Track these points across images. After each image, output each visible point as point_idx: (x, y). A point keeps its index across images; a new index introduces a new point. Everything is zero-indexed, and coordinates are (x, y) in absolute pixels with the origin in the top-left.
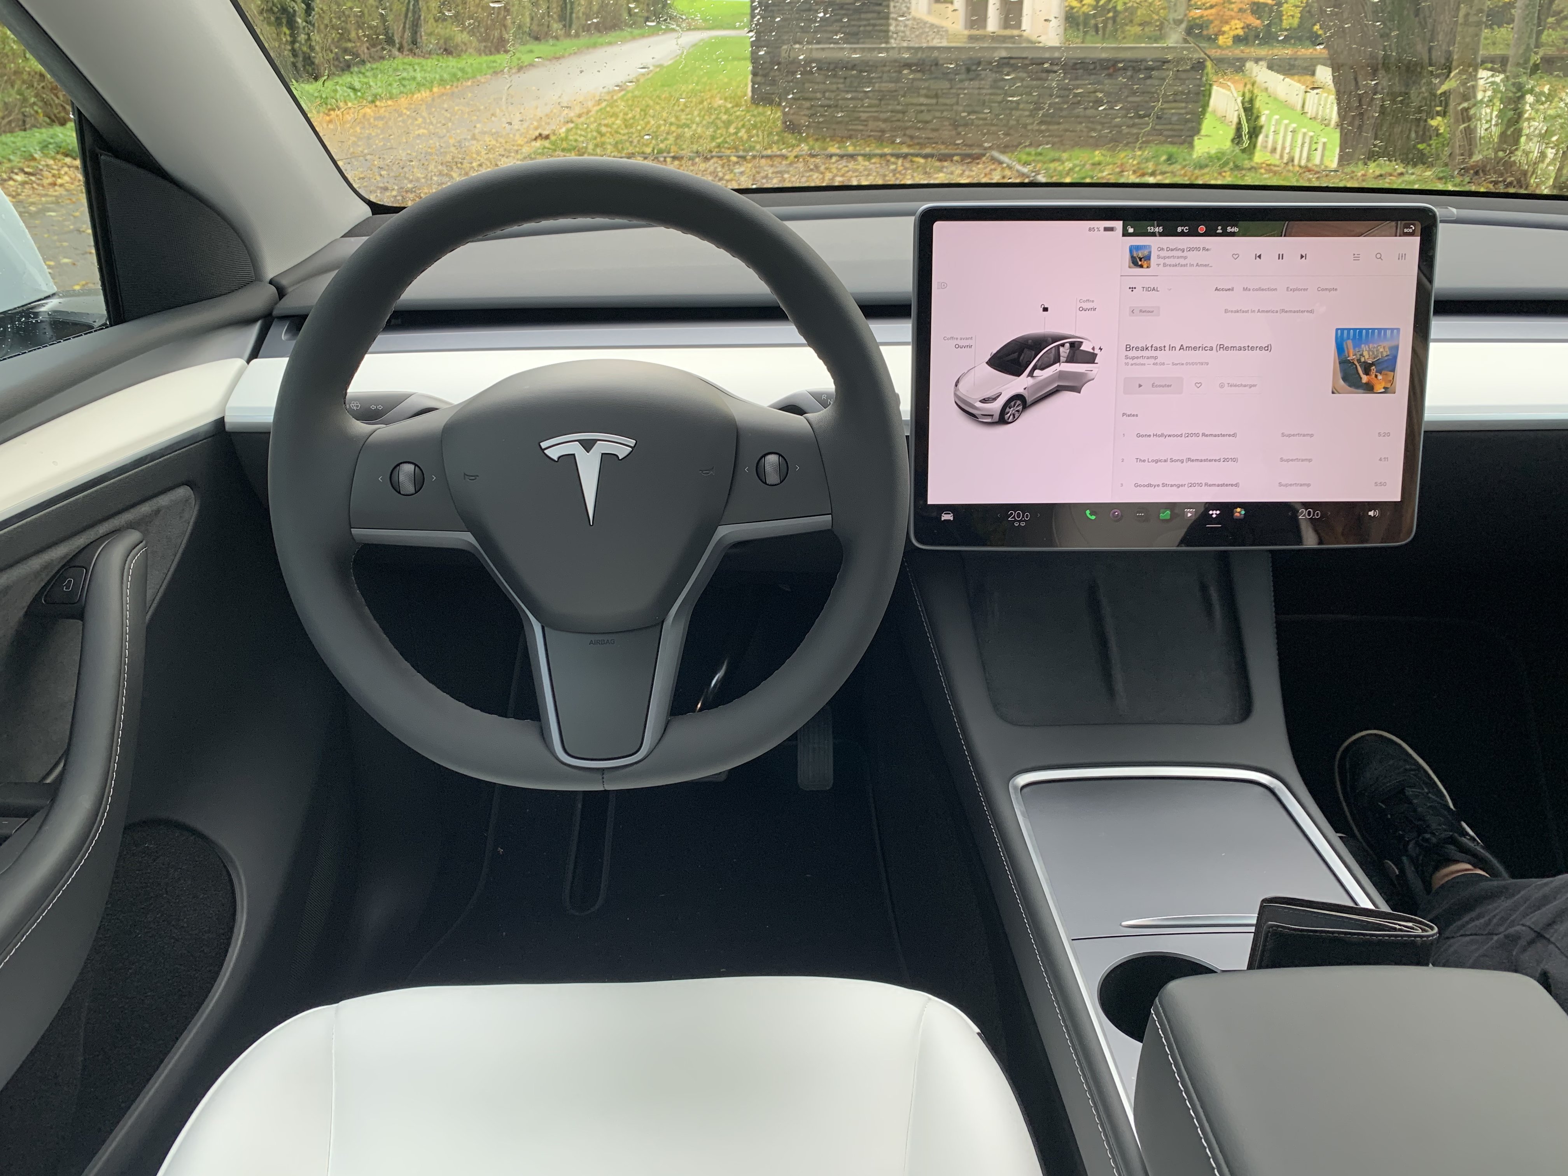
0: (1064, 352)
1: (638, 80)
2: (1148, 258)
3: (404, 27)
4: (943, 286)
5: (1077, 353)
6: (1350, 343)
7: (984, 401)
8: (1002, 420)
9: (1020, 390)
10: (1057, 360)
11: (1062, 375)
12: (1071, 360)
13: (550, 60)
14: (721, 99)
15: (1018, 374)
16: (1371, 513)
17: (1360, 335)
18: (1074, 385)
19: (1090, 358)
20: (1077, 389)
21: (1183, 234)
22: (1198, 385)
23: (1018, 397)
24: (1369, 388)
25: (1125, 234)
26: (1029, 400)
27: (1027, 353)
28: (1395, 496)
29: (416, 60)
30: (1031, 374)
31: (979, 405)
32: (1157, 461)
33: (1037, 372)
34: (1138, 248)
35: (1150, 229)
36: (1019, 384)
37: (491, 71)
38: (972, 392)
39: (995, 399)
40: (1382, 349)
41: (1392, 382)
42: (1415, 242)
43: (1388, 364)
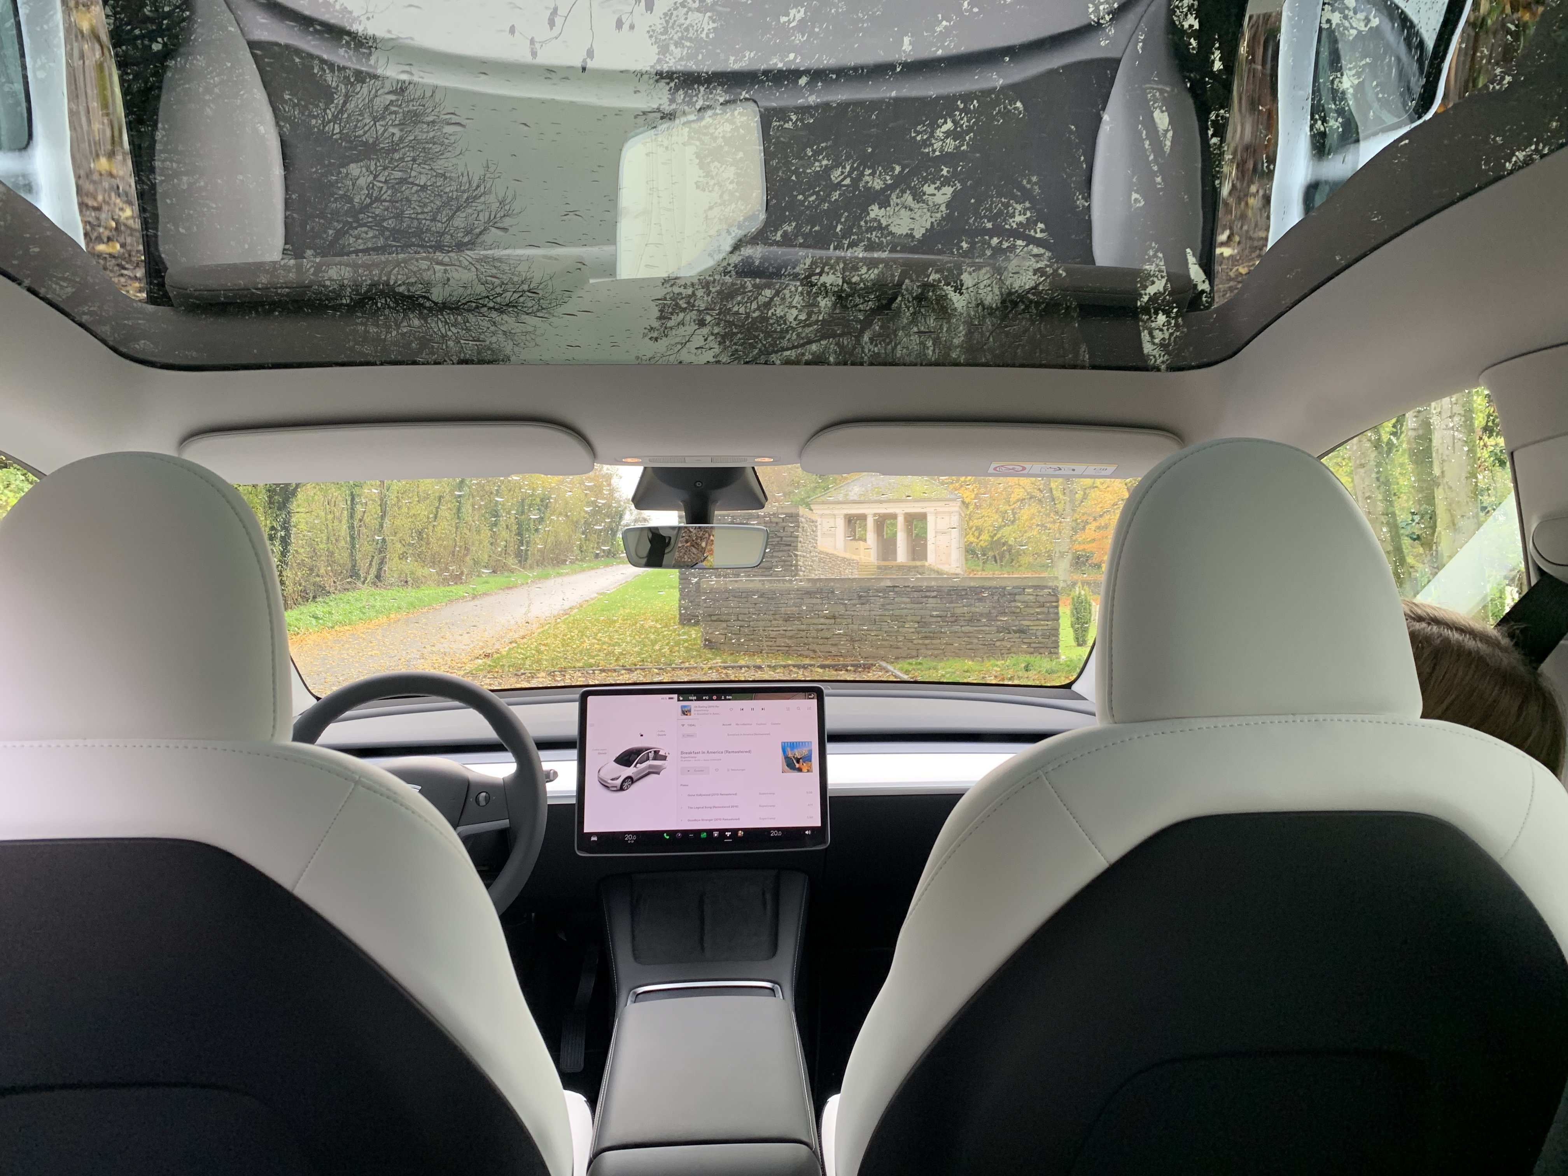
0: (651, 755)
1: (581, 606)
2: (690, 711)
3: (370, 564)
4: (592, 725)
5: (657, 756)
6: (789, 749)
7: (612, 780)
8: (622, 789)
9: (630, 774)
10: (648, 759)
11: (650, 766)
12: (655, 759)
13: (503, 590)
14: (652, 621)
15: (629, 766)
16: (807, 832)
17: (793, 745)
18: (656, 771)
19: (664, 758)
20: (658, 773)
21: (706, 700)
22: (717, 770)
23: (630, 778)
24: (800, 770)
25: (679, 700)
26: (635, 779)
27: (633, 756)
28: (818, 823)
29: (378, 591)
30: (635, 766)
31: (610, 781)
32: (698, 808)
33: (638, 765)
34: (685, 706)
35: (690, 698)
36: (630, 771)
37: (445, 600)
38: (607, 775)
39: (618, 779)
40: (805, 751)
41: (811, 767)
42: (815, 702)
43: (808, 759)
